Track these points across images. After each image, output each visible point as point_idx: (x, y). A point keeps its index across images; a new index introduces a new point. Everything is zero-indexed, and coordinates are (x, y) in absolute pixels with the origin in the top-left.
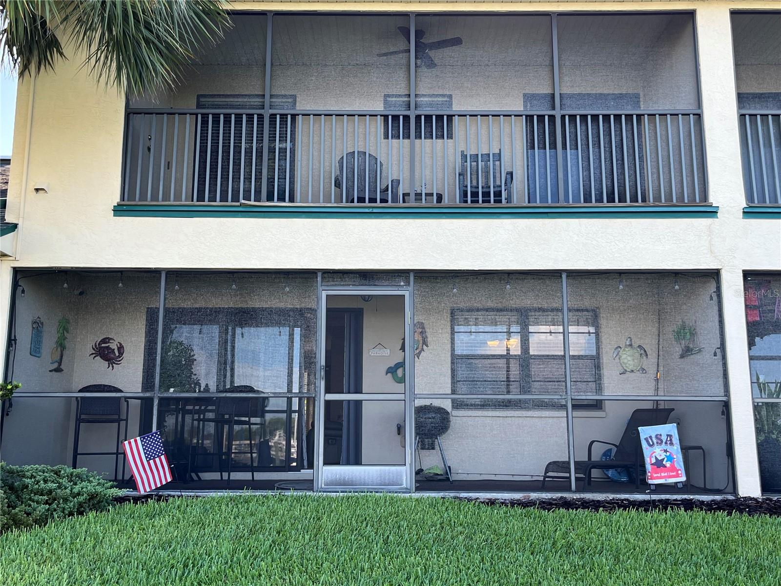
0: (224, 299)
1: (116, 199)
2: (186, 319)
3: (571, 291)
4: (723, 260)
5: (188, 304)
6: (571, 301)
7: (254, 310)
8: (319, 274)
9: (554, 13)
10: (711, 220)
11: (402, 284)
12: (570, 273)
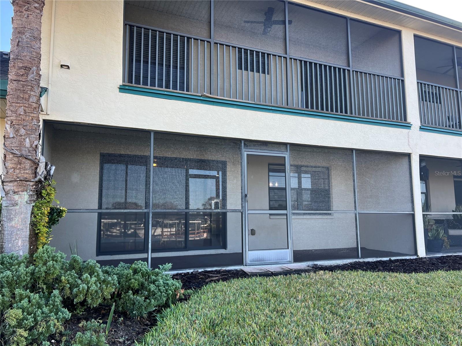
1: (120, 81)
8: (243, 142)
10: (408, 130)
11: (284, 150)
12: (357, 150)
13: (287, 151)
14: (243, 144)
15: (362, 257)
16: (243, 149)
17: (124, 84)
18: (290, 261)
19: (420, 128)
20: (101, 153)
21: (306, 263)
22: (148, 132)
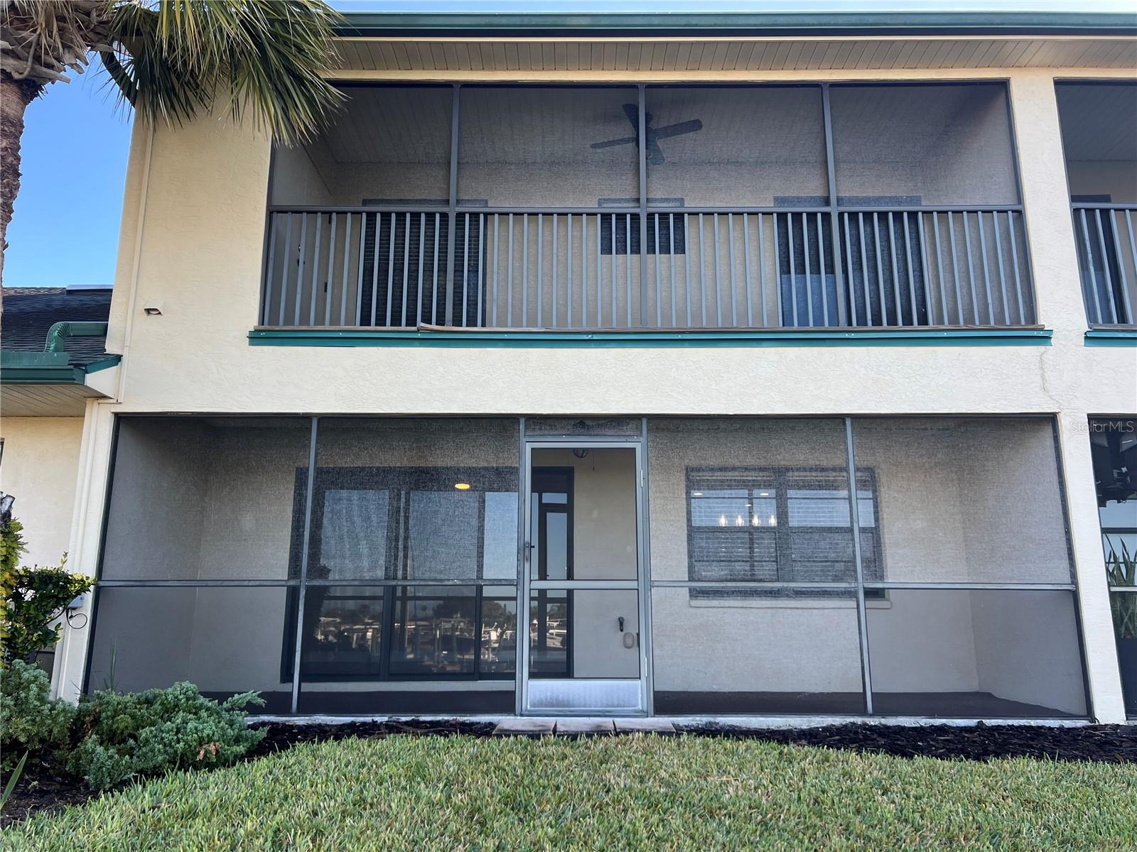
0: (396, 453)
1: (253, 322)
2: (344, 481)
3: (859, 443)
4: (1060, 401)
5: (347, 462)
6: (858, 456)
7: (436, 469)
8: (522, 421)
9: (825, 83)
10: (1042, 348)
11: (632, 433)
12: (856, 418)
13: (641, 435)
14: (522, 427)
15: (877, 714)
16: (523, 439)
19: (1086, 338)
20: (297, 469)
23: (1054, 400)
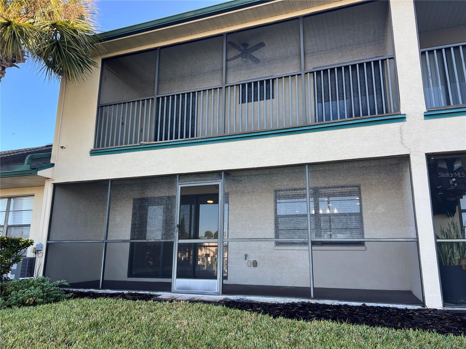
1: (92, 147)
3: (311, 176)
4: (410, 148)
6: (311, 182)
8: (178, 176)
9: (301, 16)
10: (401, 123)
11: (218, 178)
12: (311, 165)
13: (221, 179)
14: (178, 179)
15: (315, 298)
16: (178, 184)
17: (95, 149)
18: (217, 293)
19: (425, 116)
20: (134, 199)
21: (236, 297)
22: (107, 180)
23: (407, 148)
